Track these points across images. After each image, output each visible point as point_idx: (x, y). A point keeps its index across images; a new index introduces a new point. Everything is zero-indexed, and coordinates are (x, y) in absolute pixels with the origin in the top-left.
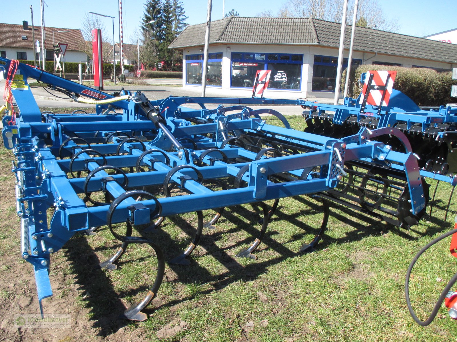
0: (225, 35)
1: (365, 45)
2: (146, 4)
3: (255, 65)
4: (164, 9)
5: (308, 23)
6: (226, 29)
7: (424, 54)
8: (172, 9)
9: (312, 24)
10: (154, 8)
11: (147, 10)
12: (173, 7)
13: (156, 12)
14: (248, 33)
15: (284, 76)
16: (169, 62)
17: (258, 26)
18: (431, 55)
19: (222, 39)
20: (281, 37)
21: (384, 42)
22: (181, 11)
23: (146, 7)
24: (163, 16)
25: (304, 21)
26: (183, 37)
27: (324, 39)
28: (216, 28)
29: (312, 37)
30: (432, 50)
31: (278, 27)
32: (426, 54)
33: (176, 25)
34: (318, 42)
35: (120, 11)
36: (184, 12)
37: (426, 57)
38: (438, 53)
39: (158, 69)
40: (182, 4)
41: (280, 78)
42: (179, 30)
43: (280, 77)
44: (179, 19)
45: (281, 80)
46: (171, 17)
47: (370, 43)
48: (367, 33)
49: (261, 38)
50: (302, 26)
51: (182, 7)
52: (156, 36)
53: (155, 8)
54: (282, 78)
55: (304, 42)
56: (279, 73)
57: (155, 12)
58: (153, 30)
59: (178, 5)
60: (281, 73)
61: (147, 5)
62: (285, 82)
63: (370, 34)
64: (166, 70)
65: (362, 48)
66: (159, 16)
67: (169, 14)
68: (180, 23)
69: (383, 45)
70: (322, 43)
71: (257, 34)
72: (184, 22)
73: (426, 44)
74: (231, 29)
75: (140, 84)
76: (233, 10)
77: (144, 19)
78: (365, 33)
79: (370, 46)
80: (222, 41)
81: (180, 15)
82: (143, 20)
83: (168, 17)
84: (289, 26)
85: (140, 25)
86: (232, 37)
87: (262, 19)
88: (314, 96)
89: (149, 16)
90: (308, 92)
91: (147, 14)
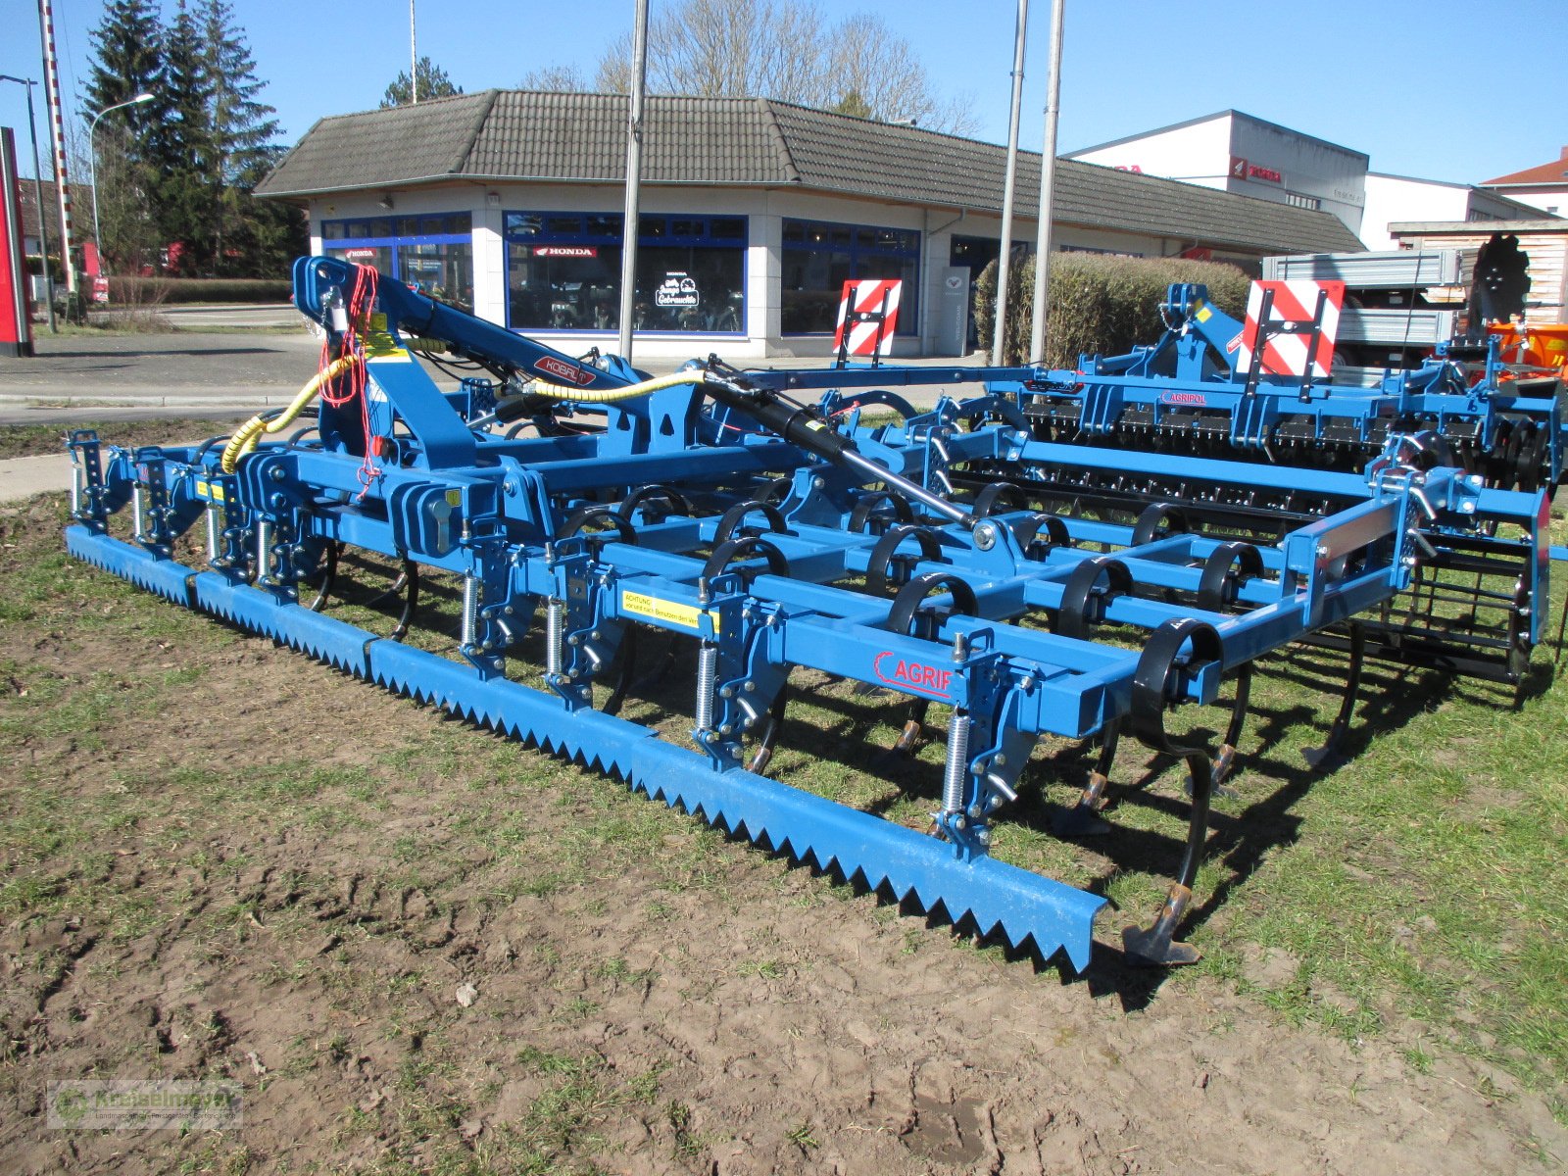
0: (478, 151)
1: (931, 186)
2: (100, 29)
3: (588, 252)
4: (172, 53)
5: (757, 116)
6: (481, 131)
7: (1092, 210)
8: (202, 52)
9: (768, 118)
10: (132, 46)
11: (102, 53)
12: (209, 44)
13: (141, 63)
14: (561, 146)
15: (688, 289)
16: (206, 245)
17: (593, 123)
18: (1110, 213)
19: (473, 167)
20: (675, 160)
21: (981, 174)
22: (239, 58)
23: (100, 42)
24: (168, 78)
25: (742, 109)
26: (308, 156)
27: (810, 168)
28: (442, 128)
29: (774, 160)
30: (1111, 197)
31: (660, 125)
32: (1098, 210)
33: (220, 110)
34: (795, 175)
35: (50, 59)
36: (252, 65)
37: (1098, 221)
38: (1129, 208)
39: (161, 272)
40: (240, 34)
41: (676, 296)
42: (235, 129)
43: (677, 291)
44: (231, 90)
45: (678, 301)
46: (203, 81)
47: (942, 177)
48: (931, 148)
49: (606, 162)
50: (739, 123)
51: (244, 45)
52: (145, 152)
53: (137, 46)
54: (682, 295)
55: (751, 176)
56: (671, 278)
57: (136, 60)
58: (135, 127)
59: (228, 38)
60: (679, 279)
61: (101, 35)
62: (692, 309)
63: (939, 150)
64: (192, 275)
65: (922, 194)
66: (152, 75)
67: (195, 68)
68: (237, 104)
69: (978, 183)
70: (809, 181)
71: (591, 149)
72: (253, 99)
73: (1093, 179)
74: (500, 132)
75: (143, 327)
76: (426, 61)
77: (95, 85)
78: (924, 147)
79: (945, 187)
80: (471, 174)
81: (236, 76)
82: (89, 88)
83: (188, 81)
84: (694, 123)
85: (80, 110)
86: (505, 159)
87: (601, 100)
88: (788, 351)
89: (115, 74)
90: (769, 340)
91: (107, 69)
